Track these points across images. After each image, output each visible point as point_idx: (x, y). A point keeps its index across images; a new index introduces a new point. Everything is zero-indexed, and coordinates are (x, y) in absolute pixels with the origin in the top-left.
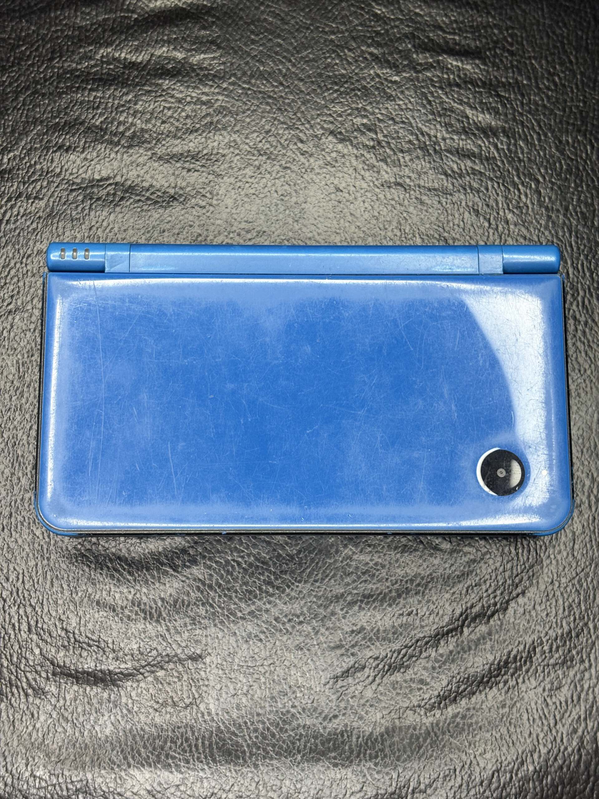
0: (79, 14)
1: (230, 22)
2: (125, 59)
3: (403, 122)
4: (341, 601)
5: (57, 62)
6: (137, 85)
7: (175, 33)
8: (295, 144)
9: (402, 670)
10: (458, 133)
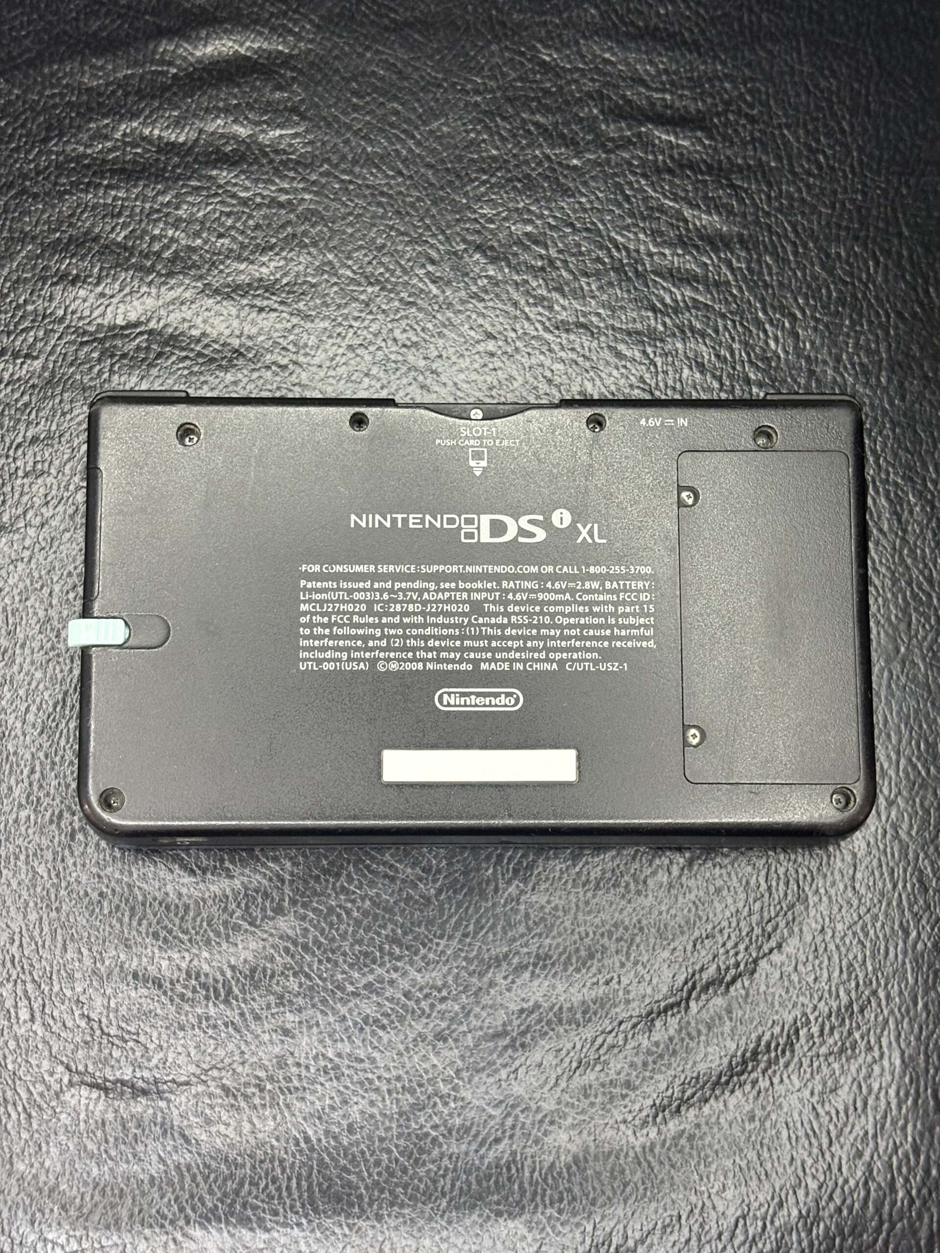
0: (86, 68)
1: (319, 77)
2: (160, 138)
3: (587, 230)
4: (504, 965)
5: (55, 145)
6: (178, 178)
7: (235, 97)
8: (423, 266)
9: (598, 1068)
10: (671, 245)
